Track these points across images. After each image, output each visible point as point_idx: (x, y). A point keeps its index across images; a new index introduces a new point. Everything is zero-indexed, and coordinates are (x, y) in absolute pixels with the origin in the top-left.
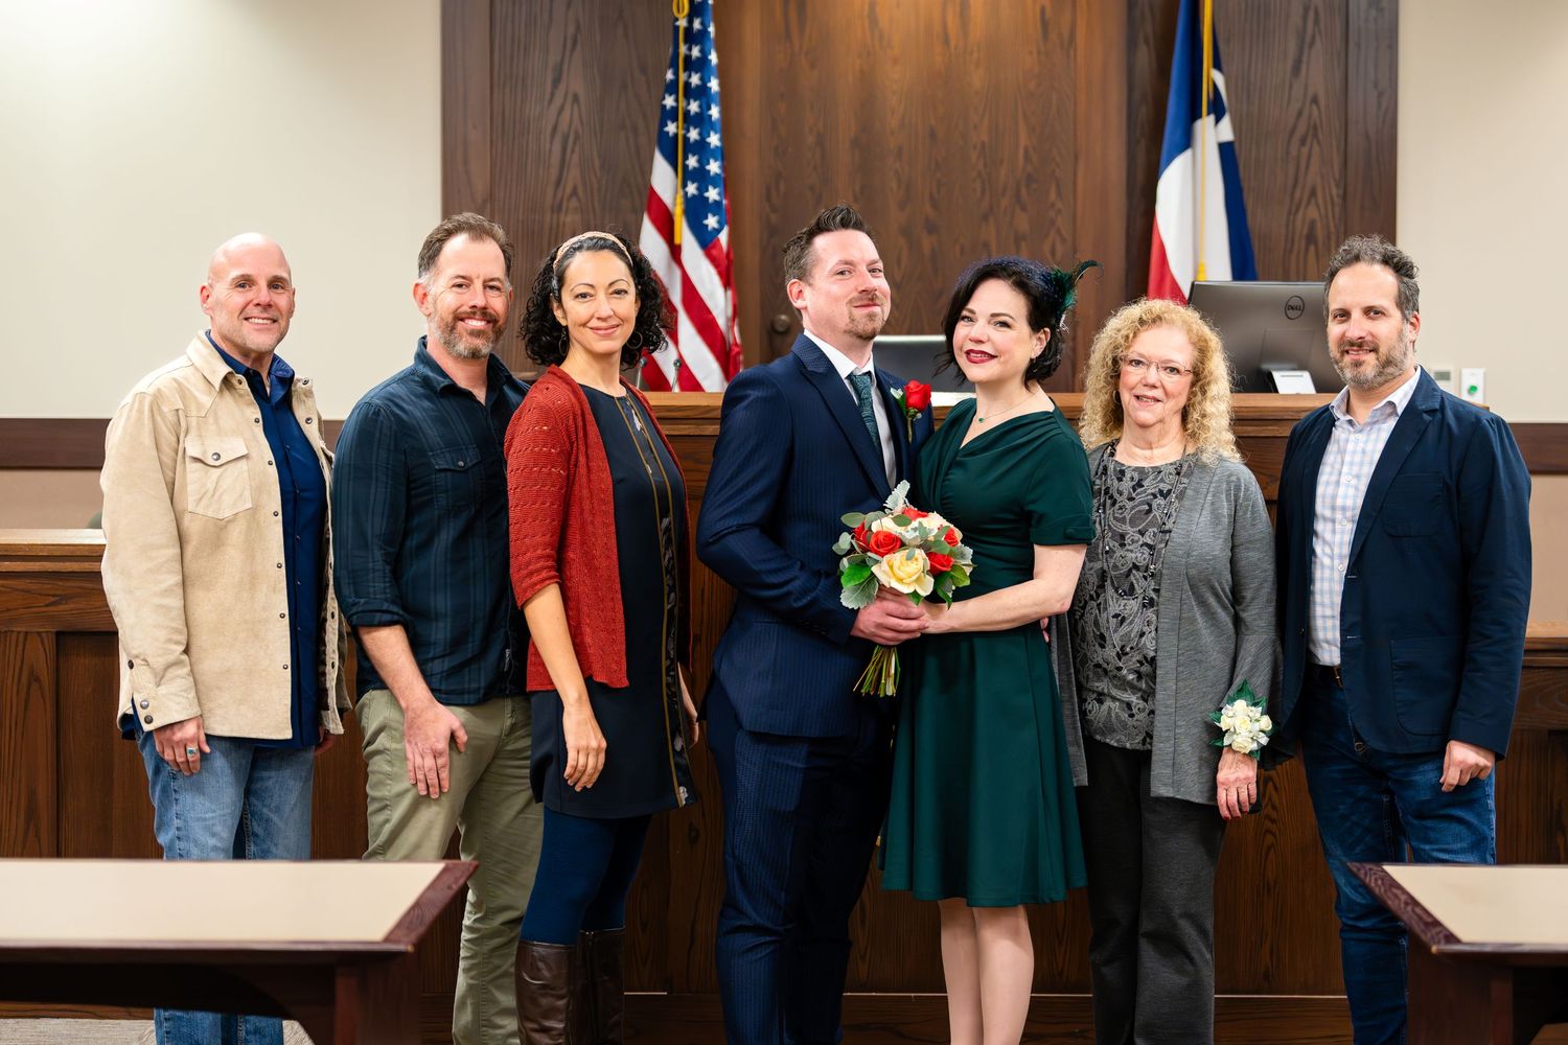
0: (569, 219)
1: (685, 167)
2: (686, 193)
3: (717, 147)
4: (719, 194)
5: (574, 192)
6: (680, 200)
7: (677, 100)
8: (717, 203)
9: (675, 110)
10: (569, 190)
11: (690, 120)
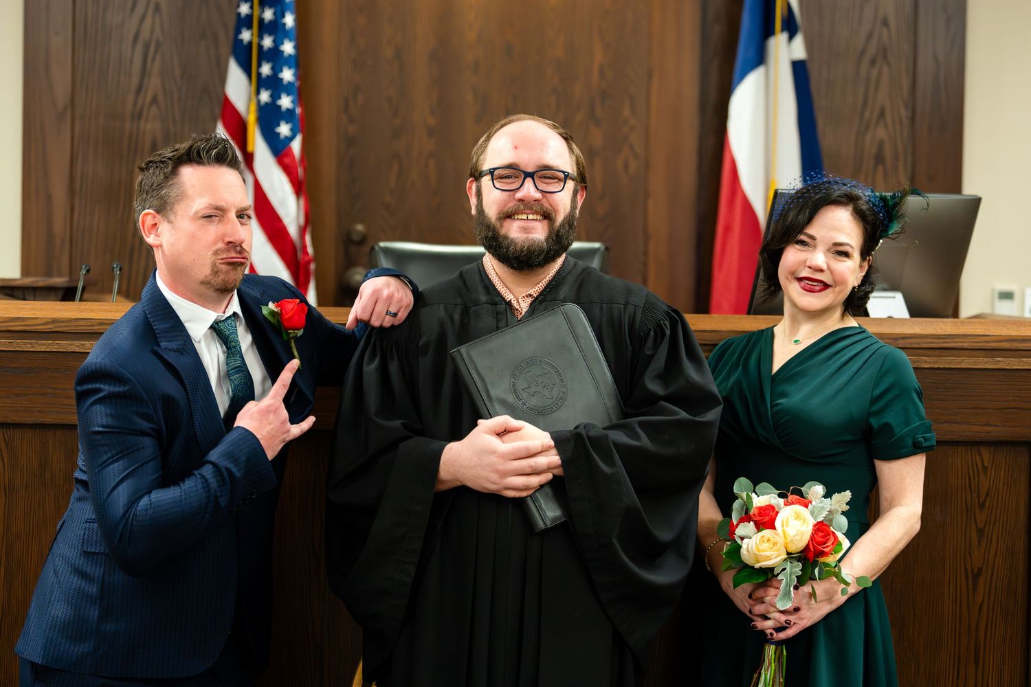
0: (149, 126)
1: (259, 74)
2: (259, 101)
3: (290, 55)
4: (293, 102)
5: (155, 100)
6: (253, 108)
7: (252, 7)
8: (290, 112)
9: (249, 17)
10: (149, 99)
11: (265, 28)
